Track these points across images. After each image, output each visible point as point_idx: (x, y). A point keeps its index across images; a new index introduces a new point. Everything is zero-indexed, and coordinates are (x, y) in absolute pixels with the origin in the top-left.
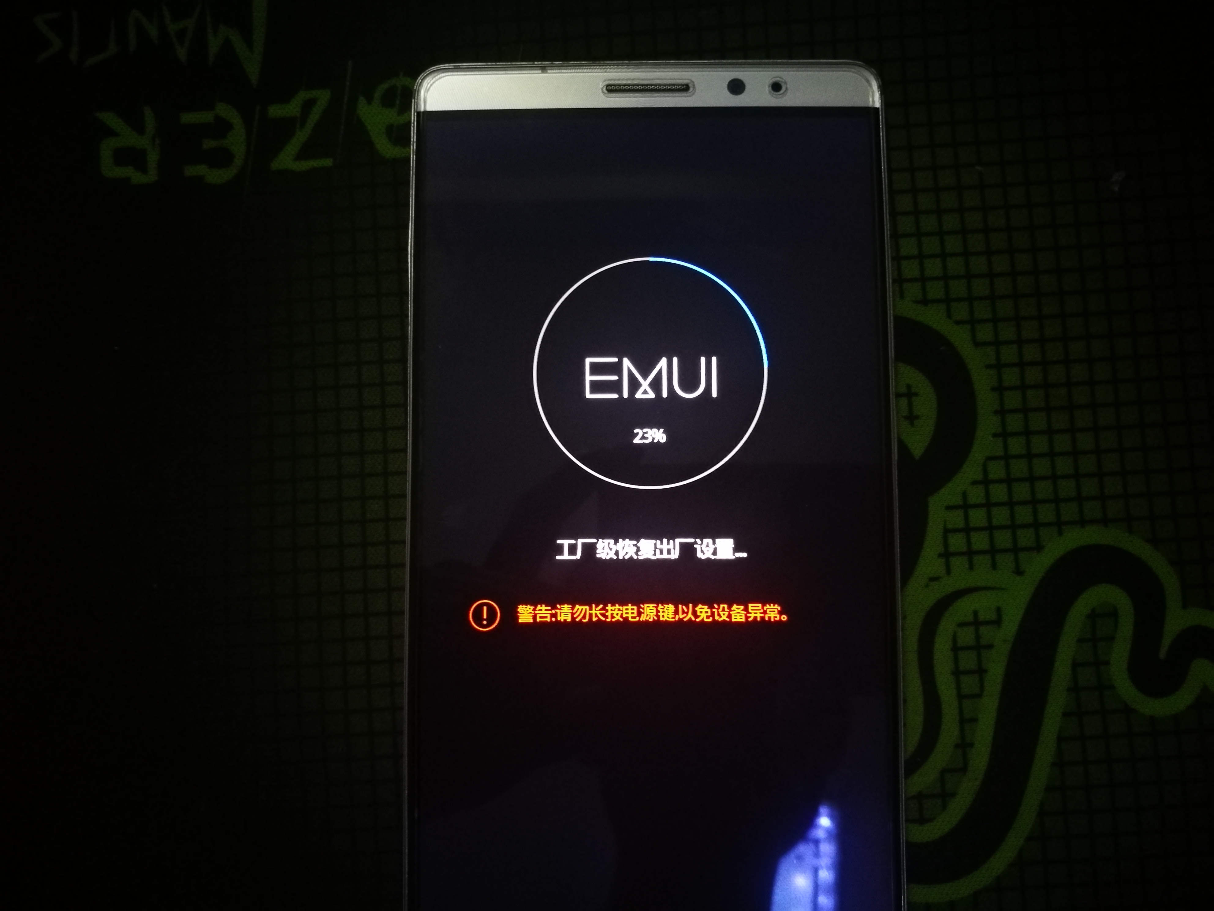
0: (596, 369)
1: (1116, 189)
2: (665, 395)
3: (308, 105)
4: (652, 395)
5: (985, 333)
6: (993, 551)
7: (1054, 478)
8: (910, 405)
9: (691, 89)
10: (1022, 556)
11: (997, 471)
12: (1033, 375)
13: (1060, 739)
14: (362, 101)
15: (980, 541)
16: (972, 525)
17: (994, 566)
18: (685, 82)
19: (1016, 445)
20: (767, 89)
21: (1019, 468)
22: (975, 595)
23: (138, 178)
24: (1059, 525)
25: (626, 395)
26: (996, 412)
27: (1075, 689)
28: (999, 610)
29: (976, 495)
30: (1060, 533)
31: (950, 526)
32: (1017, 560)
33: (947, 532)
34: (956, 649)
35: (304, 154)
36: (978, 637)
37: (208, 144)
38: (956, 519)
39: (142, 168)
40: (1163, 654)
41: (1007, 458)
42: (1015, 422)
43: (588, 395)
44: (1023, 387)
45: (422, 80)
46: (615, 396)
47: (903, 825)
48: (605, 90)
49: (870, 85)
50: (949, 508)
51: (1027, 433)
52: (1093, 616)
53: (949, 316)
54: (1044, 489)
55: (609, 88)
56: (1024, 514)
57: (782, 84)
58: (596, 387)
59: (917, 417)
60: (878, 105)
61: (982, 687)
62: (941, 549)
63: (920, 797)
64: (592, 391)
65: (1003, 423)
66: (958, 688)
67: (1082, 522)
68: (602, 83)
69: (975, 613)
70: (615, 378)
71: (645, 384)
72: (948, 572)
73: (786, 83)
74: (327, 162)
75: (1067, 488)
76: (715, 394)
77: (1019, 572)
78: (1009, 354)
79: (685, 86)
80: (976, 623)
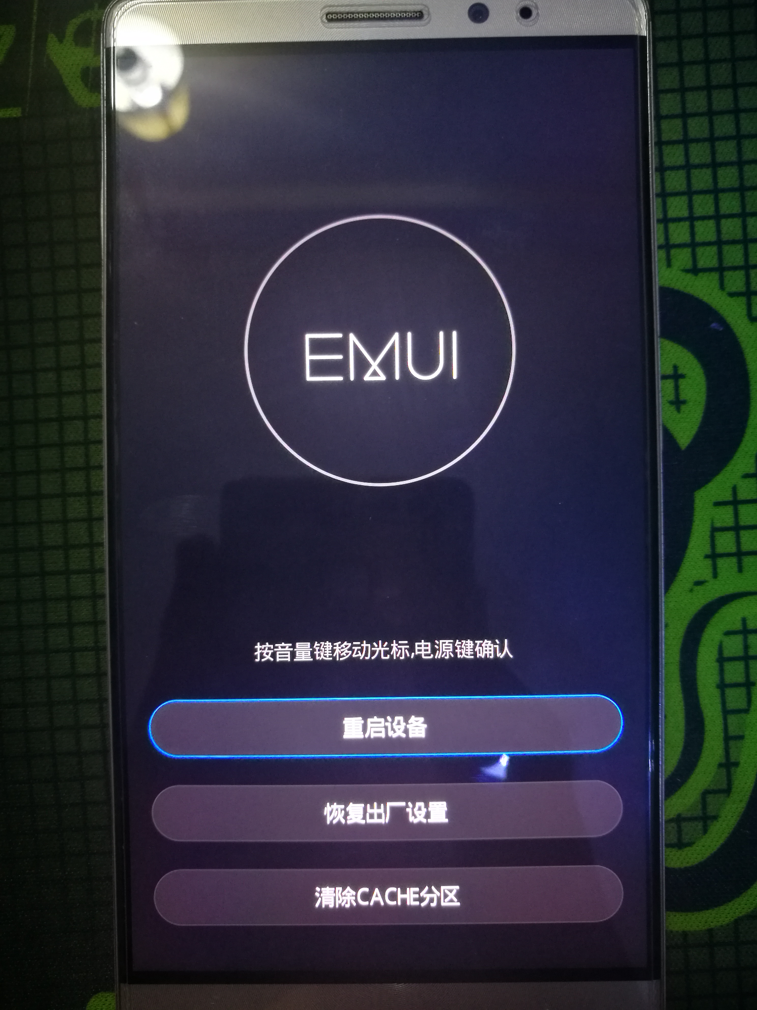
0: (316, 347)
2: (397, 377)
4: (382, 377)
8: (677, 388)
9: (425, 17)
14: (52, 39)
15: (751, 541)
16: (742, 523)
18: (418, 8)
20: (516, 14)
22: (744, 601)
25: (352, 378)
29: (748, 490)
31: (718, 525)
33: (714, 530)
34: (722, 660)
36: (746, 647)
38: (725, 516)
43: (309, 378)
45: (111, 9)
46: (340, 378)
47: (663, 849)
48: (325, 20)
49: (637, 9)
50: (718, 504)
53: (722, 286)
55: (329, 17)
57: (533, 9)
58: (318, 368)
59: (684, 402)
60: (645, 33)
61: (749, 702)
62: (708, 550)
63: (679, 820)
64: (313, 374)
66: (724, 703)
68: (321, 11)
69: (744, 621)
70: (340, 357)
71: (375, 365)
72: (715, 575)
73: (537, 8)
74: (15, 112)
76: (455, 376)
79: (418, 14)
80: (745, 632)
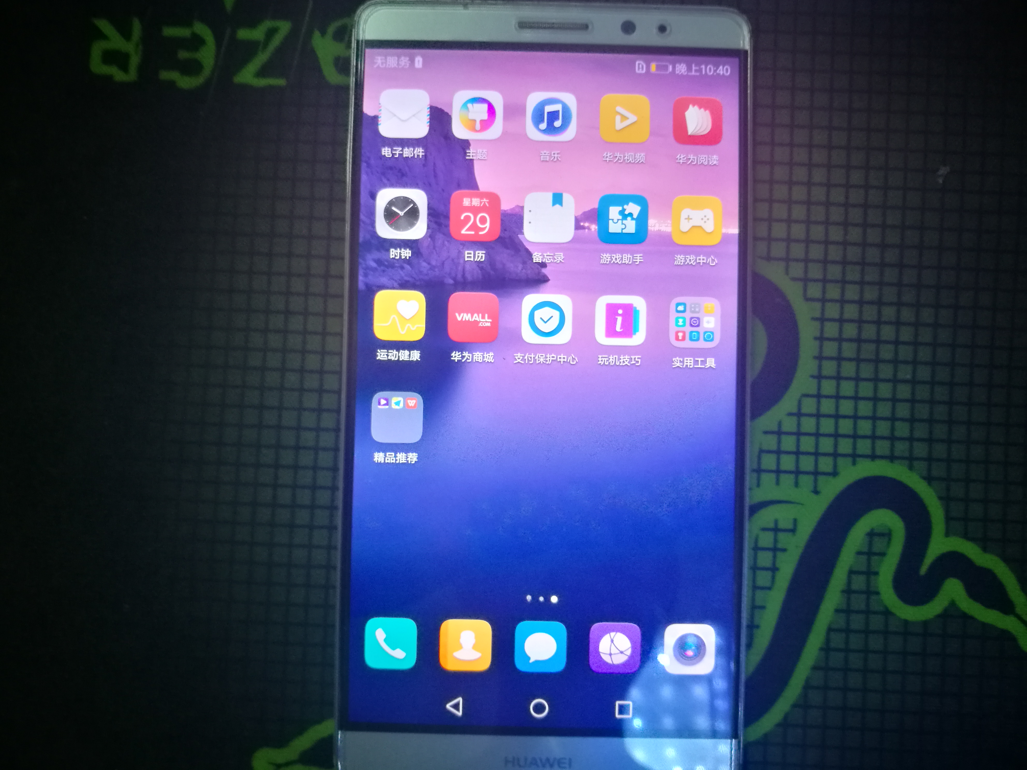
1: (941, 181)
3: (271, 33)
5: (815, 290)
6: (797, 472)
7: (855, 417)
9: (590, 28)
10: (821, 478)
11: (809, 406)
12: (850, 330)
13: (830, 630)
14: (317, 34)
15: (788, 462)
16: (783, 449)
17: (797, 484)
18: (585, 21)
19: (828, 387)
20: (655, 31)
21: (828, 406)
22: (778, 506)
23: (119, 76)
24: (854, 457)
26: (815, 358)
27: (848, 591)
28: (795, 521)
29: (790, 425)
30: (854, 463)
31: (765, 448)
32: (816, 481)
33: (761, 451)
34: (756, 549)
35: (262, 72)
36: (776, 541)
37: (183, 55)
38: (770, 442)
39: (124, 68)
40: (924, 570)
41: (819, 396)
42: (829, 368)
44: (840, 340)
48: (517, 27)
49: (741, 29)
50: (766, 433)
51: (838, 378)
52: (871, 534)
53: (787, 273)
54: (846, 426)
55: (521, 25)
56: (826, 445)
57: (667, 27)
60: (747, 47)
61: (773, 582)
62: (755, 466)
65: (820, 367)
66: (754, 581)
67: (873, 457)
68: (515, 20)
69: (776, 522)
72: (758, 484)
73: (671, 25)
74: (281, 82)
75: (865, 427)
77: (816, 492)
78: (833, 311)
79: (584, 25)
80: (776, 530)
